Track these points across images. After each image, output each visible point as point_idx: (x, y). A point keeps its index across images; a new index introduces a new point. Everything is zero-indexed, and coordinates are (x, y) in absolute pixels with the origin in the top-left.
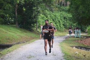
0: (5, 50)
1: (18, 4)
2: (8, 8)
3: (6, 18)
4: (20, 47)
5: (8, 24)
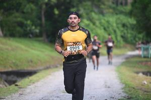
0: (26, 80)
1: (47, 4)
2: (29, 10)
3: (27, 27)
4: (50, 75)
5: (30, 37)
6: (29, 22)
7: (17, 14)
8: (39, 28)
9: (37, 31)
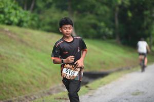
6: (102, 24)
7: (91, 16)
8: (112, 30)
9: (111, 33)
